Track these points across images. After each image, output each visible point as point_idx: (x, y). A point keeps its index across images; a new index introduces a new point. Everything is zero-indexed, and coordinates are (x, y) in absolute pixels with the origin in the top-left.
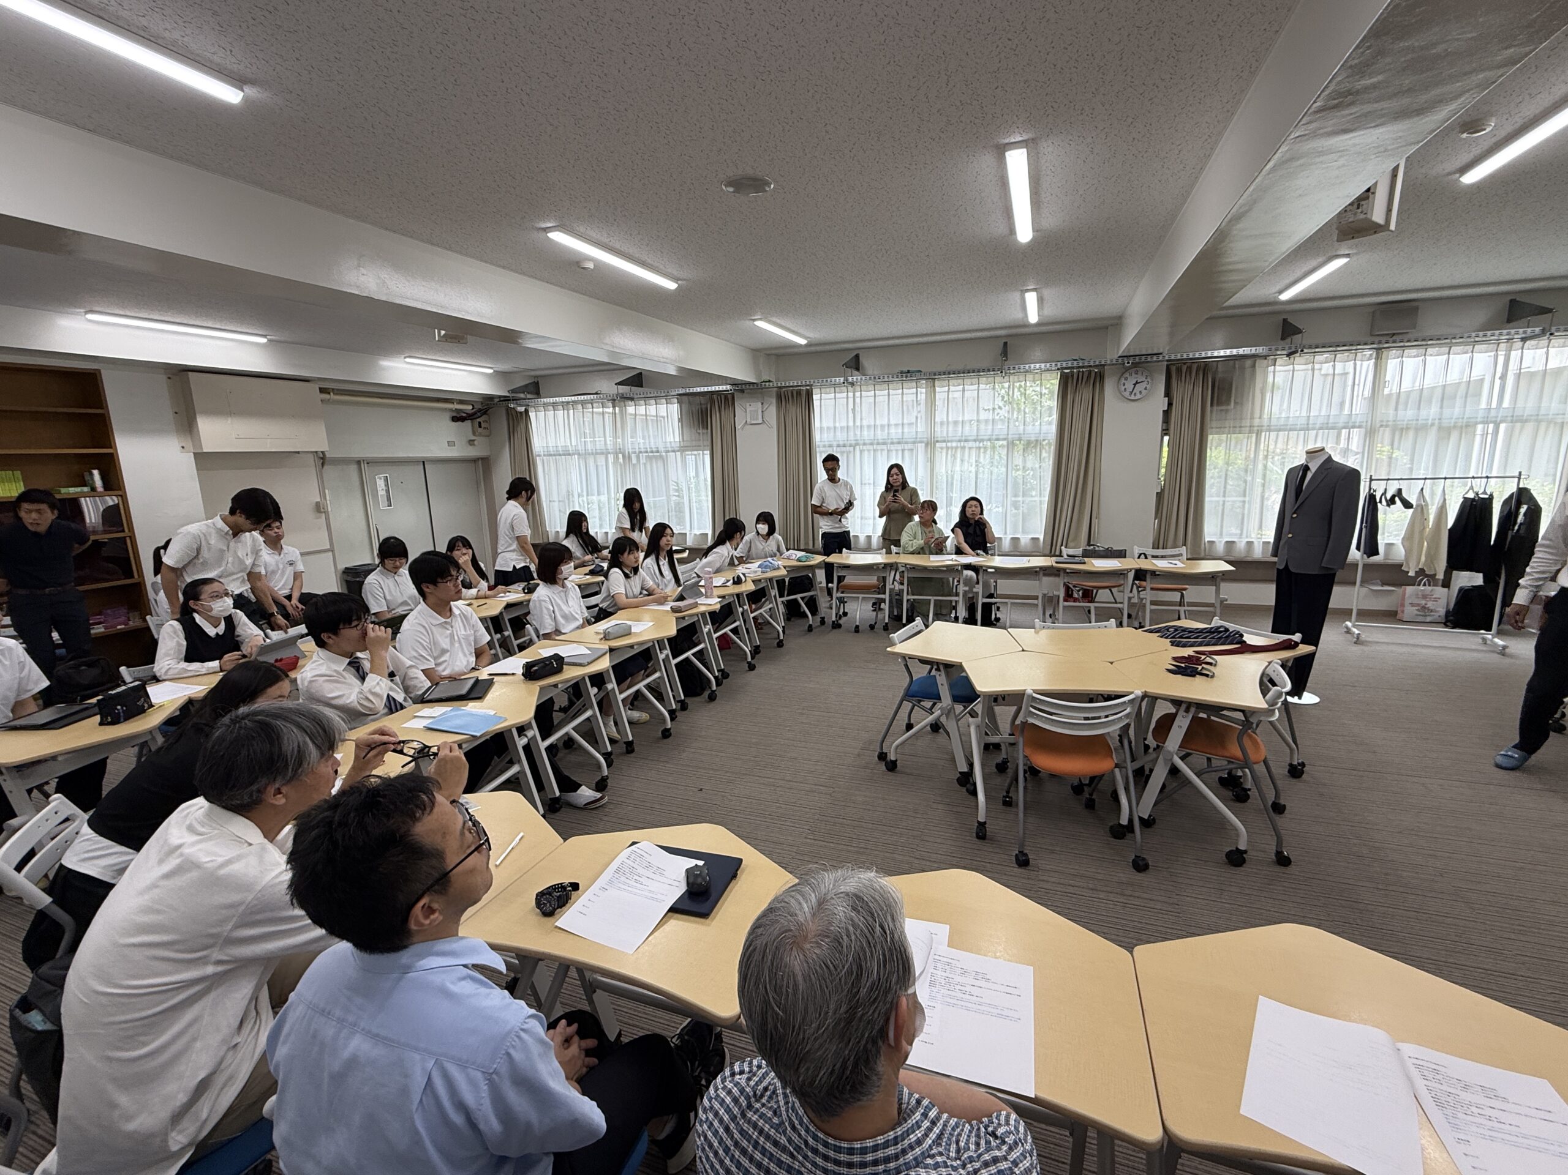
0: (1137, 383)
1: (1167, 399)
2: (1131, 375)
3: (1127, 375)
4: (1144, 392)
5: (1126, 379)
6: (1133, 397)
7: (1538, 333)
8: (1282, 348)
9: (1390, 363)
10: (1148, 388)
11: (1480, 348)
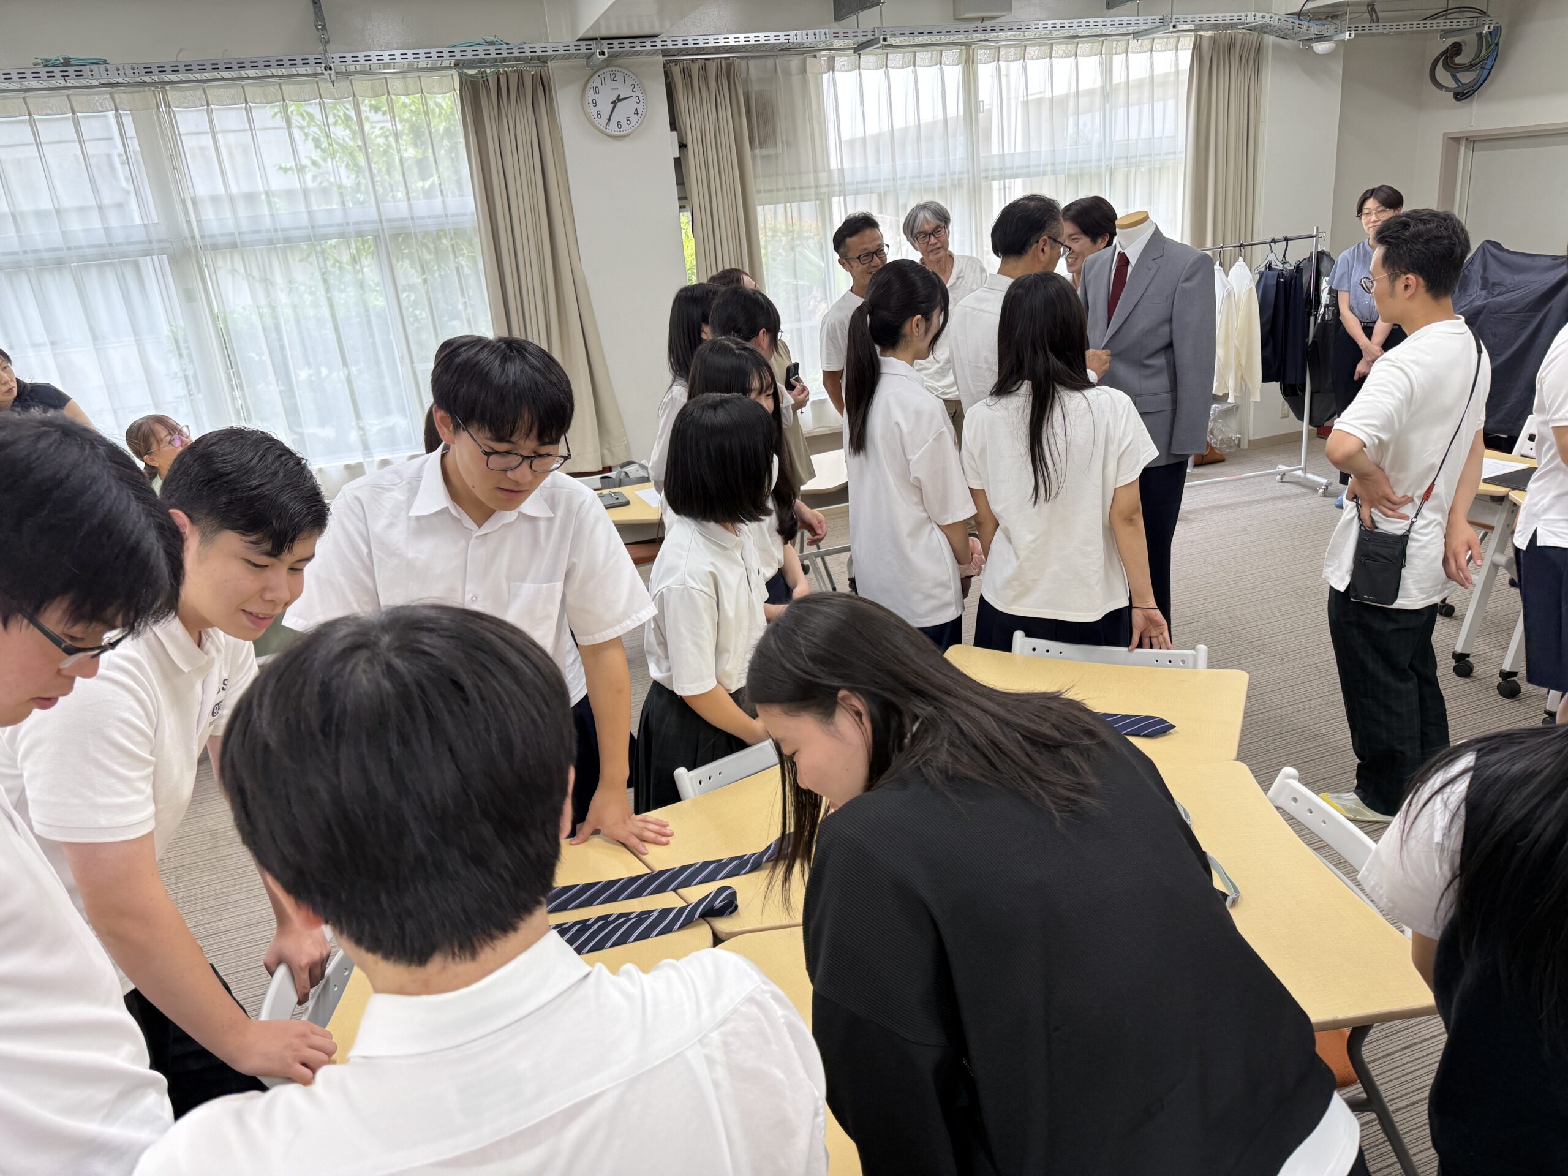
0: (619, 99)
1: (675, 133)
2: (603, 81)
3: (596, 82)
4: (634, 119)
5: (596, 90)
6: (613, 129)
7: (1158, 24)
8: (841, 35)
9: (985, 71)
10: (636, 112)
11: (1084, 47)
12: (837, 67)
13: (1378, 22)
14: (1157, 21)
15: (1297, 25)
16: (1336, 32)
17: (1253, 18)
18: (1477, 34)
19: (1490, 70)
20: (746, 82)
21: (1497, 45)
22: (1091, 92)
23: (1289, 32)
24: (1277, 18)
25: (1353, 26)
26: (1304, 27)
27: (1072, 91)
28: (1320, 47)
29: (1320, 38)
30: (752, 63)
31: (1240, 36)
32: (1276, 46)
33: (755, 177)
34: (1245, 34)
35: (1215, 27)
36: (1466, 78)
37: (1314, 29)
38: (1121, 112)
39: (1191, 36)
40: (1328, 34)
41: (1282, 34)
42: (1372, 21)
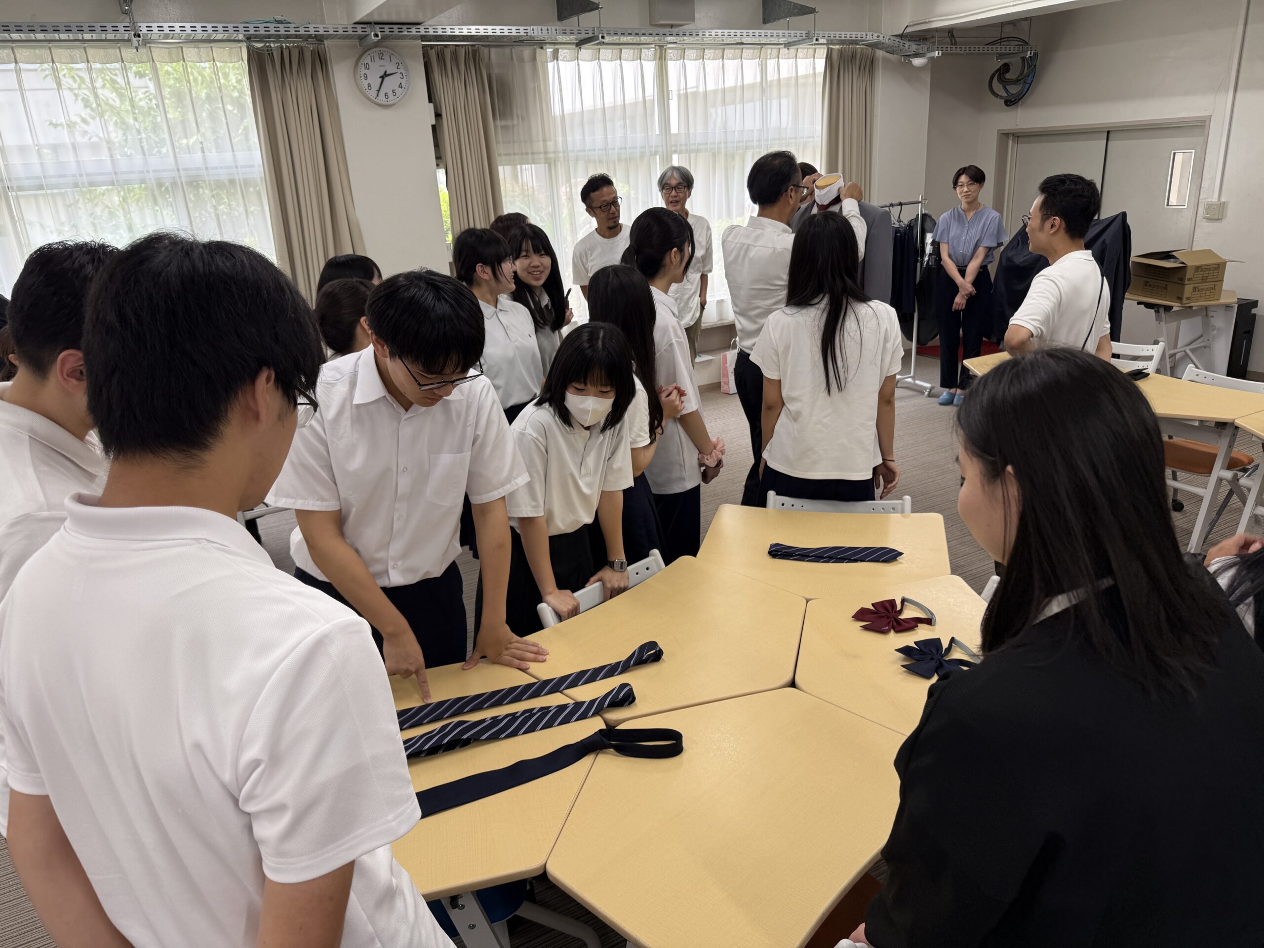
0: (386, 75)
1: (432, 105)
2: (373, 59)
3: (366, 59)
4: (399, 91)
5: (367, 67)
6: (382, 99)
7: (804, 37)
8: (568, 31)
9: (673, 66)
10: (400, 86)
11: (747, 52)
12: (560, 58)
13: (956, 44)
14: (804, 35)
15: (901, 44)
16: (929, 50)
17: (872, 37)
18: (1021, 58)
19: (1030, 84)
20: (489, 66)
21: (1035, 66)
22: (752, 86)
23: (895, 49)
24: (888, 38)
25: (940, 47)
26: (907, 46)
27: (739, 84)
28: (917, 62)
29: (917, 55)
30: (493, 50)
31: (860, 50)
32: (885, 60)
33: (497, 143)
34: (862, 49)
35: (842, 42)
36: (1014, 89)
37: (914, 47)
38: (775, 103)
39: (824, 48)
40: (923, 52)
41: (890, 50)
42: (952, 44)
